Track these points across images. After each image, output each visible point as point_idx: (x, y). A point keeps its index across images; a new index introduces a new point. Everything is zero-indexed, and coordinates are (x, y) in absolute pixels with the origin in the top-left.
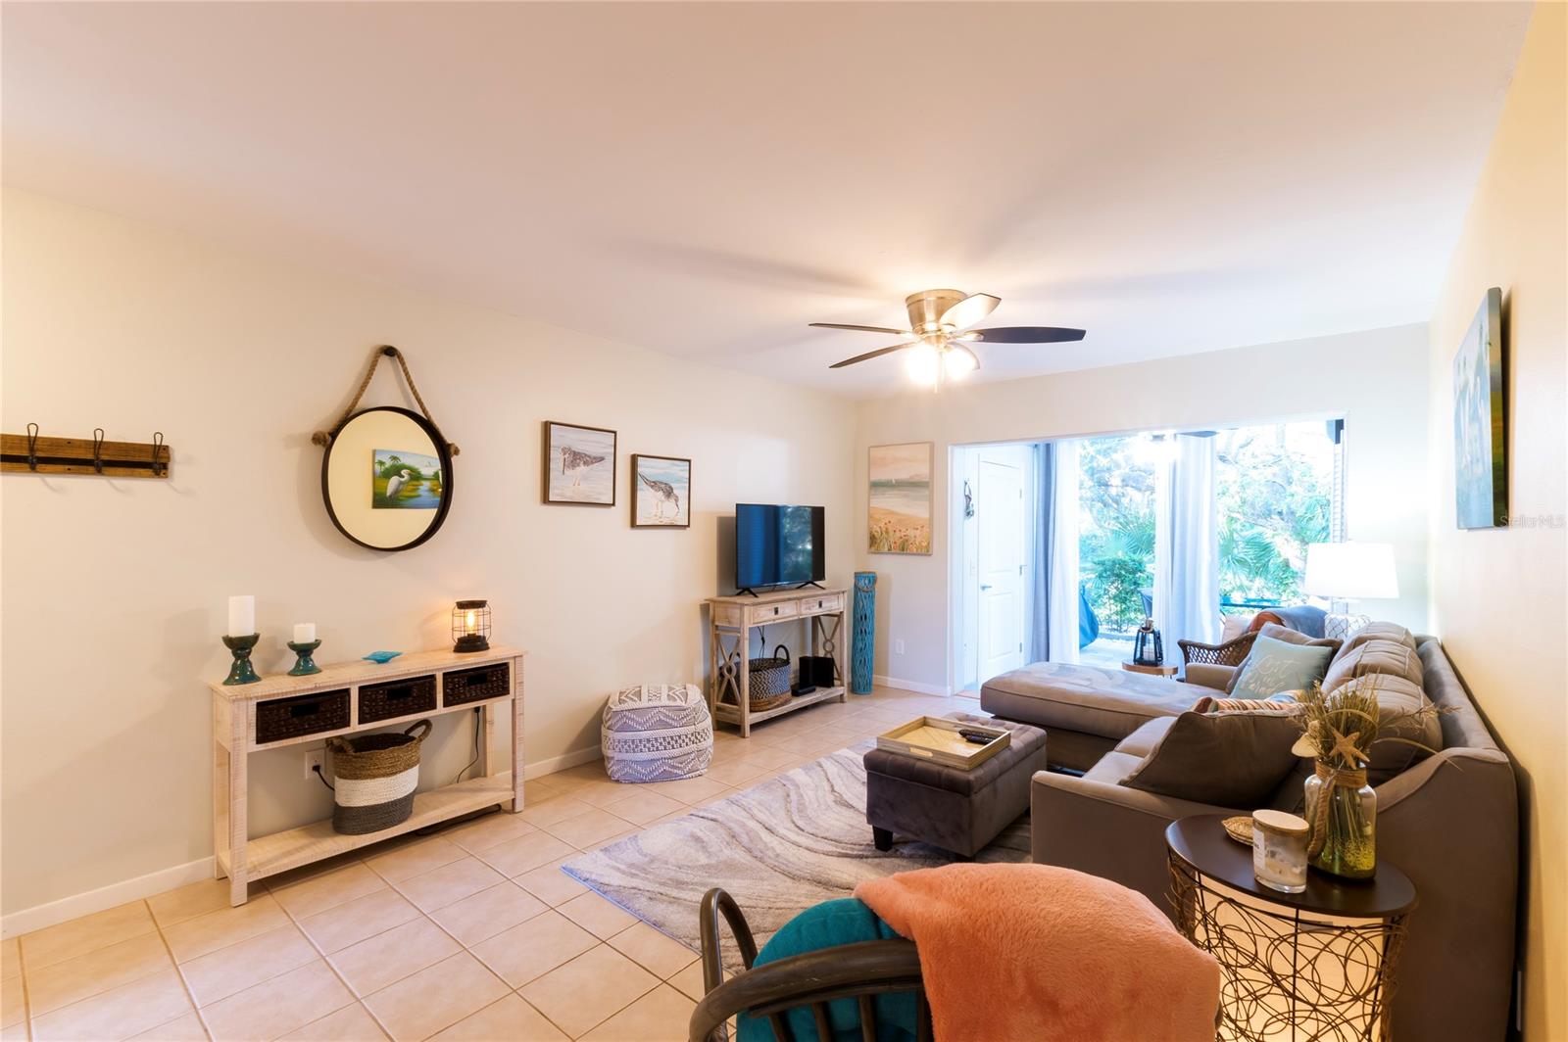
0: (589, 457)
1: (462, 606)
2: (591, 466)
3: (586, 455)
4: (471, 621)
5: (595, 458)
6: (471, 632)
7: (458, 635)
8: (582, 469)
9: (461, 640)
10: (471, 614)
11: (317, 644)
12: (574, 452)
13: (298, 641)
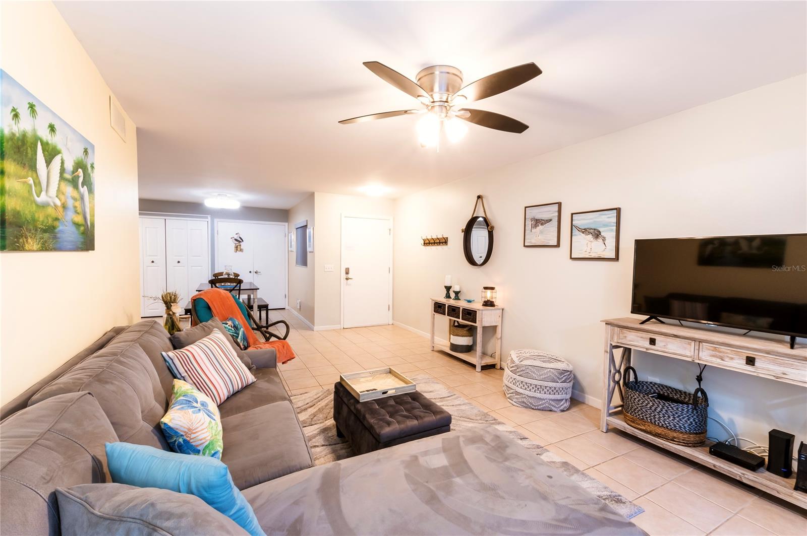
0: (544, 220)
1: (486, 288)
2: (544, 225)
3: (542, 220)
4: (489, 295)
5: (547, 221)
6: (489, 299)
7: (484, 300)
8: (540, 227)
9: (485, 302)
10: (489, 292)
11: (460, 292)
12: (536, 219)
13: (455, 290)
